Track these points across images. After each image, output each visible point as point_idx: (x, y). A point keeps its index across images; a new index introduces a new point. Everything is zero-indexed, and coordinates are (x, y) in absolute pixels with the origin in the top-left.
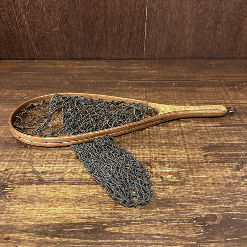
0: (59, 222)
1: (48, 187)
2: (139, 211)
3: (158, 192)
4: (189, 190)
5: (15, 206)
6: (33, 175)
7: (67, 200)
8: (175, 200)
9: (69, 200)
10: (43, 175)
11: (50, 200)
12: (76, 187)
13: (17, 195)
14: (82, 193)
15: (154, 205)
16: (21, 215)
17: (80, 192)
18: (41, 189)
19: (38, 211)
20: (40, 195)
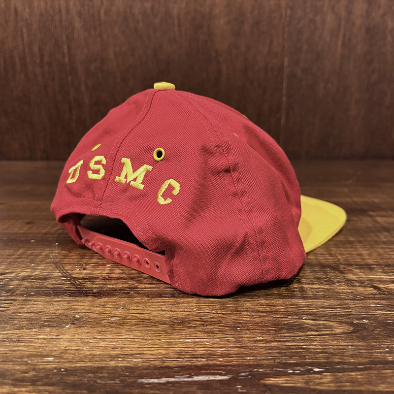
0: (129, 365)
1: (99, 300)
2: (346, 344)
3: (380, 310)
5: (11, 332)
6: (64, 281)
7: (148, 323)
9: (151, 322)
10: (87, 282)
11: (103, 322)
12: (168, 300)
13: (20, 313)
14: (184, 311)
15: (381, 333)
16: (24, 349)
17: (180, 308)
18: (82, 304)
19: (69, 342)
20: (78, 314)
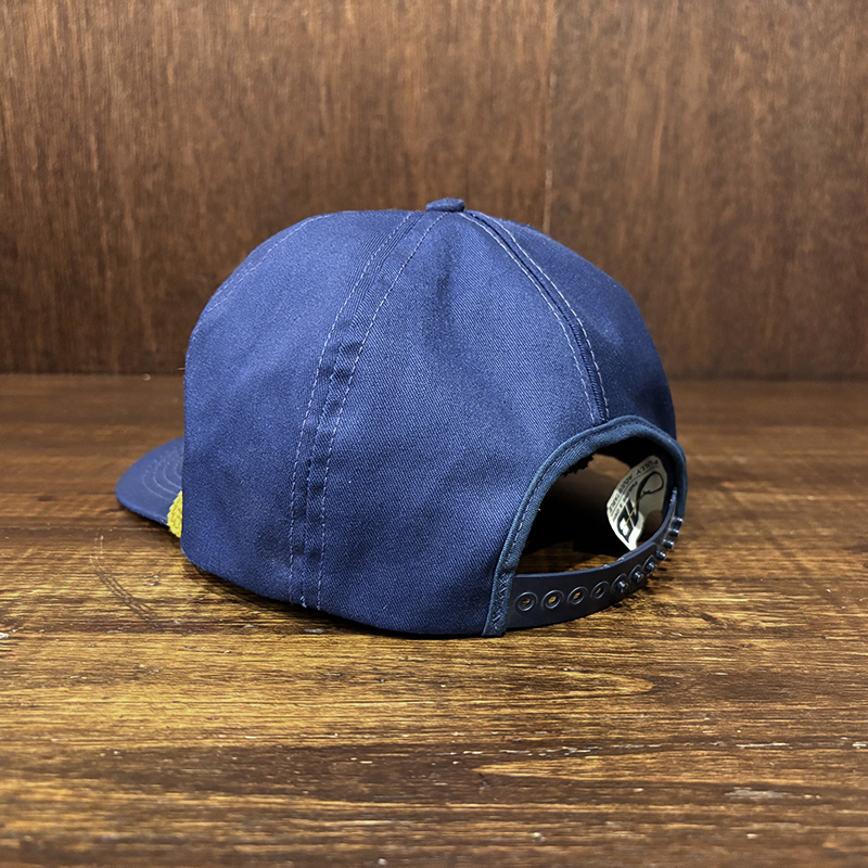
0: (238, 744)
1: (183, 638)
2: (636, 711)
3: (706, 656)
4: (848, 650)
5: (18, 692)
6: (117, 606)
7: (276, 676)
8: (800, 679)
9: (283, 676)
10: (163, 606)
11: (192, 676)
12: (315, 639)
13: (32, 660)
14: (348, 657)
15: (702, 693)
16: (43, 720)
17: (338, 652)
18: (152, 645)
19: (127, 708)
20: (145, 661)
